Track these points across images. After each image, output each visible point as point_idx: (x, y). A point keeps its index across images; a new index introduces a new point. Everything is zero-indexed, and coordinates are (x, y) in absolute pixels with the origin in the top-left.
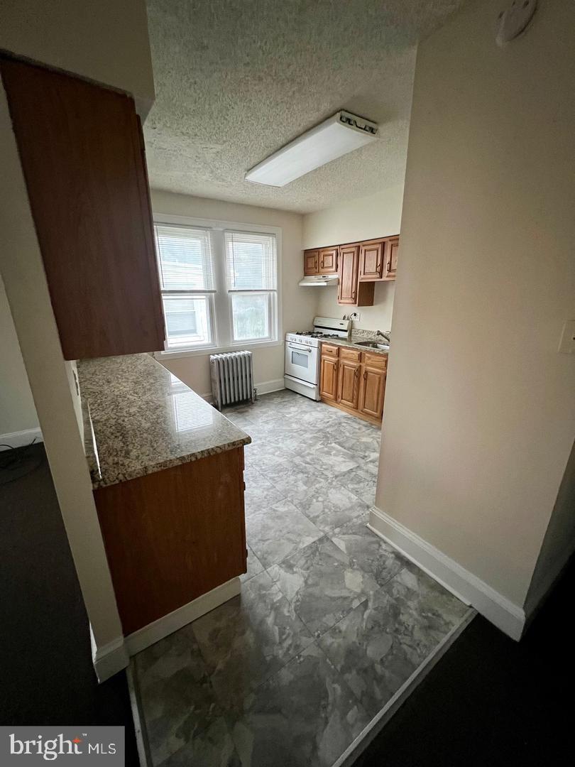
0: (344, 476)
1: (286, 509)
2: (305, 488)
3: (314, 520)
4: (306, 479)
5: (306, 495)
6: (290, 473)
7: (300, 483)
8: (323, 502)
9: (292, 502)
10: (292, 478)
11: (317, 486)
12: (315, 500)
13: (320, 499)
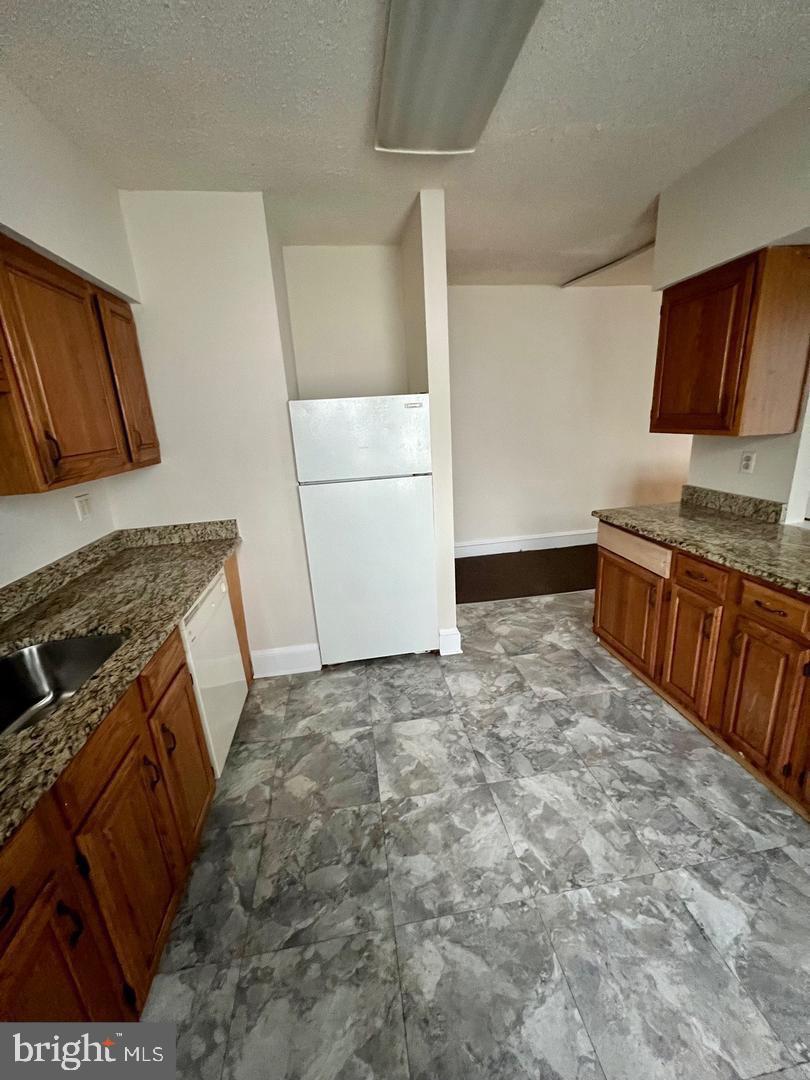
0: (435, 711)
1: (545, 689)
2: (507, 709)
3: (515, 670)
4: (498, 724)
5: (510, 699)
6: (522, 744)
7: (512, 718)
8: (492, 685)
9: (534, 696)
10: (521, 733)
11: (487, 706)
12: (502, 689)
13: (494, 689)
